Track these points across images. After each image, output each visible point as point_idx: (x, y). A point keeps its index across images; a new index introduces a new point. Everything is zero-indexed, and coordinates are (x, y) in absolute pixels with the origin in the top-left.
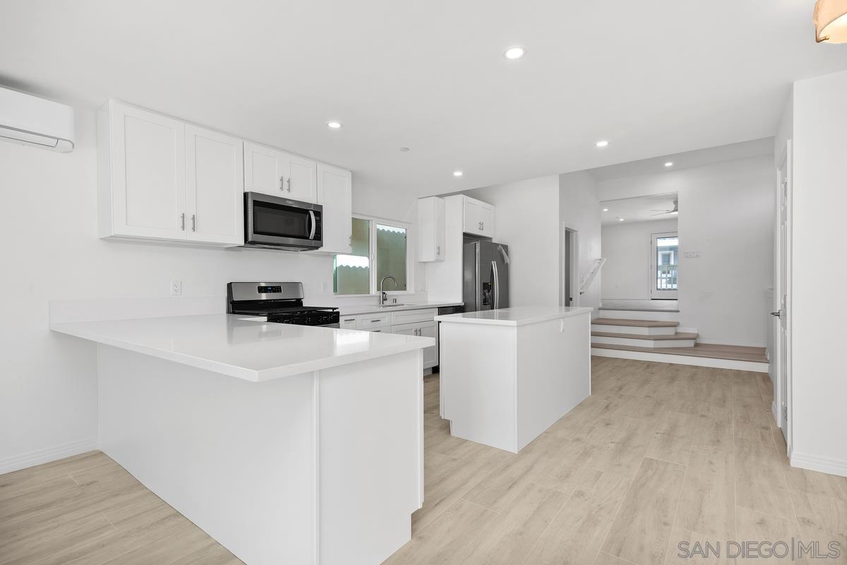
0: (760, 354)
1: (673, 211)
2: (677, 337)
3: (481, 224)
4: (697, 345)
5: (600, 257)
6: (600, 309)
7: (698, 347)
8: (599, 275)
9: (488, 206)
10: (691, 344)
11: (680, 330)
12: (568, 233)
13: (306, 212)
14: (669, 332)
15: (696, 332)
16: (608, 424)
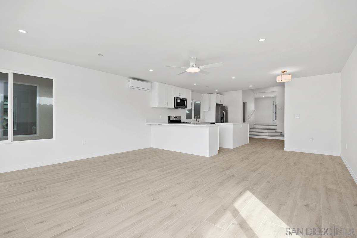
2: (276, 132)
3: (220, 101)
4: (281, 135)
5: (254, 110)
6: (254, 125)
8: (254, 114)
9: (222, 96)
10: (279, 134)
11: (277, 131)
12: (244, 103)
13: (184, 100)
15: (281, 131)
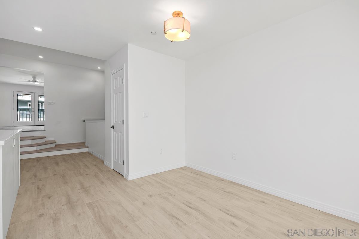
0: (83, 145)
1: (32, 81)
2: (46, 143)
4: (56, 146)
7: (58, 147)
10: (53, 145)
11: (47, 139)
14: (42, 141)
16: (50, 197)
